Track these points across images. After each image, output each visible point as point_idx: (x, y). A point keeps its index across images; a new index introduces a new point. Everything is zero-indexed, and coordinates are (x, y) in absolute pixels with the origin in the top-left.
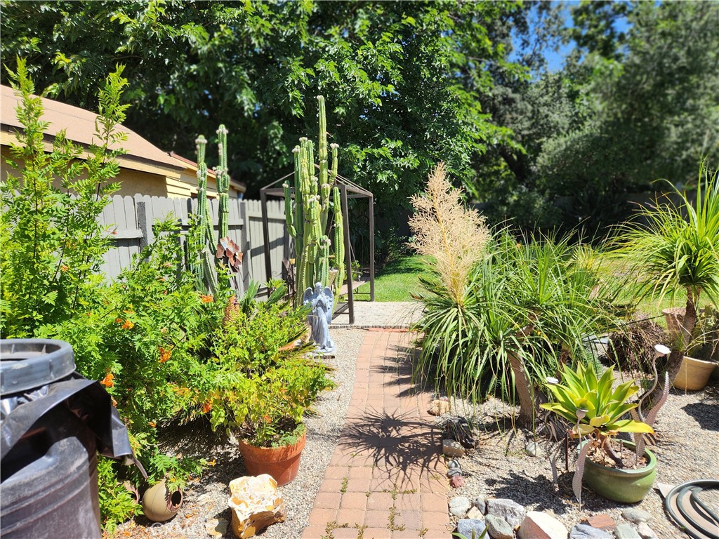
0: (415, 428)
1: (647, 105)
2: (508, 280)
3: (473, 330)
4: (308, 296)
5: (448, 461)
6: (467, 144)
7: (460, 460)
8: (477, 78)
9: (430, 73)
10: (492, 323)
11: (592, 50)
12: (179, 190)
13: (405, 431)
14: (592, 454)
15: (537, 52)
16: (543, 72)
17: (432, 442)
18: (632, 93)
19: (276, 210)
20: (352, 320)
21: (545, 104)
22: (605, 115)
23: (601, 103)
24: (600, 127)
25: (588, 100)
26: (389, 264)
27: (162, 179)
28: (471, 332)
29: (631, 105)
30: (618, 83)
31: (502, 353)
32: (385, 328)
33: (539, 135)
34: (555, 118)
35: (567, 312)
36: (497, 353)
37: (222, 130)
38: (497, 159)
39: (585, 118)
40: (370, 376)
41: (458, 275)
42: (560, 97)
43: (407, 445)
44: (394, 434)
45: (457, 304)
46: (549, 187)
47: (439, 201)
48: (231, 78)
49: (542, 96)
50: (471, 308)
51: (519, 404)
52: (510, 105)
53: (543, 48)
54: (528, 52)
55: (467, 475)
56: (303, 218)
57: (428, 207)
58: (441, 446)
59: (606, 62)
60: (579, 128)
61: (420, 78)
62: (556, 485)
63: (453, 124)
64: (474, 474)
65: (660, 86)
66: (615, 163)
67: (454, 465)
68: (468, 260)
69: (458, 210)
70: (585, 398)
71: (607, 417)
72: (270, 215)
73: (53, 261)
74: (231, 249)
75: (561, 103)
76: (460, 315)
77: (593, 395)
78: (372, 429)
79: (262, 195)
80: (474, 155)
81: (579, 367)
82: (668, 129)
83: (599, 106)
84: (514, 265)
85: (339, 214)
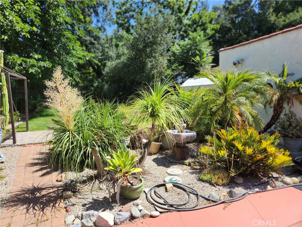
0: (49, 190)
1: (141, 54)
2: (91, 118)
3: (76, 141)
5: (65, 201)
6: (75, 59)
7: (71, 199)
8: (78, 30)
9: (56, 24)
10: (85, 137)
11: (123, 29)
14: (123, 183)
15: (103, 26)
16: (106, 34)
17: (58, 195)
18: (136, 48)
20: (14, 142)
21: (107, 47)
22: (128, 55)
23: (127, 50)
24: (127, 59)
25: (122, 48)
26: (37, 113)
28: (75, 142)
29: (136, 52)
30: (132, 44)
31: (89, 149)
32: (34, 144)
33: (105, 60)
34: (111, 53)
35: (114, 130)
36: (87, 150)
38: (89, 67)
39: (121, 55)
40: (25, 169)
41: (69, 117)
42: (112, 46)
43: (45, 199)
44: (38, 195)
45: (69, 130)
46: (110, 81)
47: (59, 83)
49: (105, 44)
50: (76, 131)
51: (97, 169)
52: (93, 45)
53: (105, 24)
54: (99, 25)
55: (73, 205)
57: (54, 86)
58: (62, 195)
59: (128, 35)
60: (119, 59)
61: (51, 25)
62: (110, 199)
63: (68, 49)
64: (77, 204)
65: (145, 47)
66: (132, 73)
67: (68, 202)
68: (74, 110)
69: (69, 88)
70: (120, 163)
71: (128, 168)
75: (113, 48)
76: (71, 135)
77: (123, 161)
78: (26, 195)
80: (78, 64)
81: (118, 151)
82: (148, 63)
83: (126, 52)
84: (94, 112)
85: (5, 87)
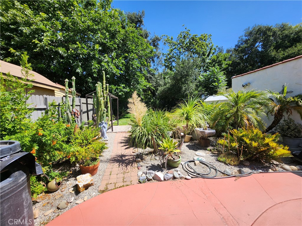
0: (129, 156)
2: (151, 119)
5: (137, 163)
7: (140, 163)
8: (143, 71)
10: (148, 130)
12: (59, 94)
14: (169, 158)
15: (157, 67)
16: (158, 72)
17: (133, 160)
19: (90, 101)
20: (112, 131)
21: (159, 79)
22: (171, 83)
23: (170, 80)
24: (170, 86)
25: (167, 80)
26: (122, 116)
27: (54, 91)
28: (143, 132)
29: (176, 81)
30: (173, 77)
32: (121, 132)
33: (157, 86)
34: (161, 83)
35: (164, 127)
36: (149, 137)
37: (74, 78)
38: (148, 91)
39: (167, 83)
40: (117, 144)
41: (140, 118)
43: (127, 161)
44: (124, 158)
46: (160, 98)
47: (135, 100)
50: (143, 127)
51: (153, 148)
52: (151, 79)
56: (98, 104)
57: (132, 102)
58: (136, 160)
59: (171, 72)
60: (166, 86)
61: (130, 70)
62: (161, 166)
63: (138, 81)
64: (143, 166)
65: (181, 78)
68: (142, 115)
69: (140, 103)
70: (167, 146)
71: (172, 149)
74: (76, 112)
75: (162, 79)
76: (140, 128)
78: (118, 158)
79: (86, 97)
80: (143, 89)
81: (166, 139)
84: (153, 116)
85: (109, 103)
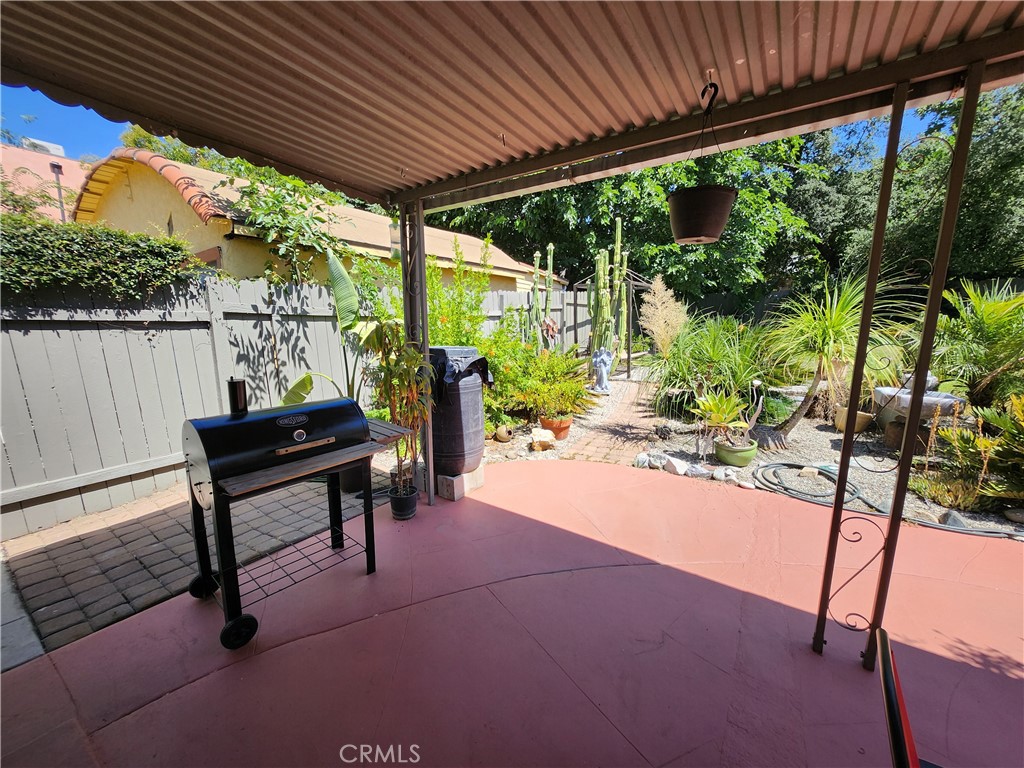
0: (641, 430)
4: (596, 356)
12: (523, 286)
13: (634, 431)
19: (582, 297)
20: (629, 377)
27: (514, 279)
33: (850, 227)
37: (551, 247)
48: (562, 204)
56: (598, 305)
72: (579, 302)
73: (466, 325)
74: (551, 324)
79: (575, 289)
85: (624, 302)
